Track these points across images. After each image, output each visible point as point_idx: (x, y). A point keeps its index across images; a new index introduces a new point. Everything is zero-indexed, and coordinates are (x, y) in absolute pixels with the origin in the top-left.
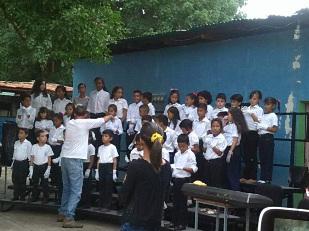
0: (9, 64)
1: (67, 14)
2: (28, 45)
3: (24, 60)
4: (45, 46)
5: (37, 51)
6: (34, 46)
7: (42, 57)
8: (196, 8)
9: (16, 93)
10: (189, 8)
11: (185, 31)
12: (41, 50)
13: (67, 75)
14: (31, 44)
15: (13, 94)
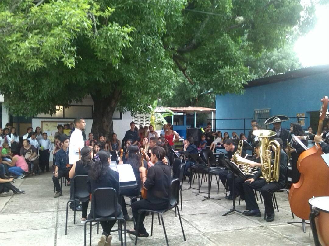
0: (179, 99)
1: (222, 71)
2: (188, 89)
3: (186, 97)
4: (196, 89)
5: (193, 92)
6: (191, 89)
7: (195, 94)
8: (279, 59)
9: (184, 113)
10: (275, 59)
11: (282, 75)
12: (195, 91)
13: (208, 103)
14: (189, 88)
15: (182, 114)
